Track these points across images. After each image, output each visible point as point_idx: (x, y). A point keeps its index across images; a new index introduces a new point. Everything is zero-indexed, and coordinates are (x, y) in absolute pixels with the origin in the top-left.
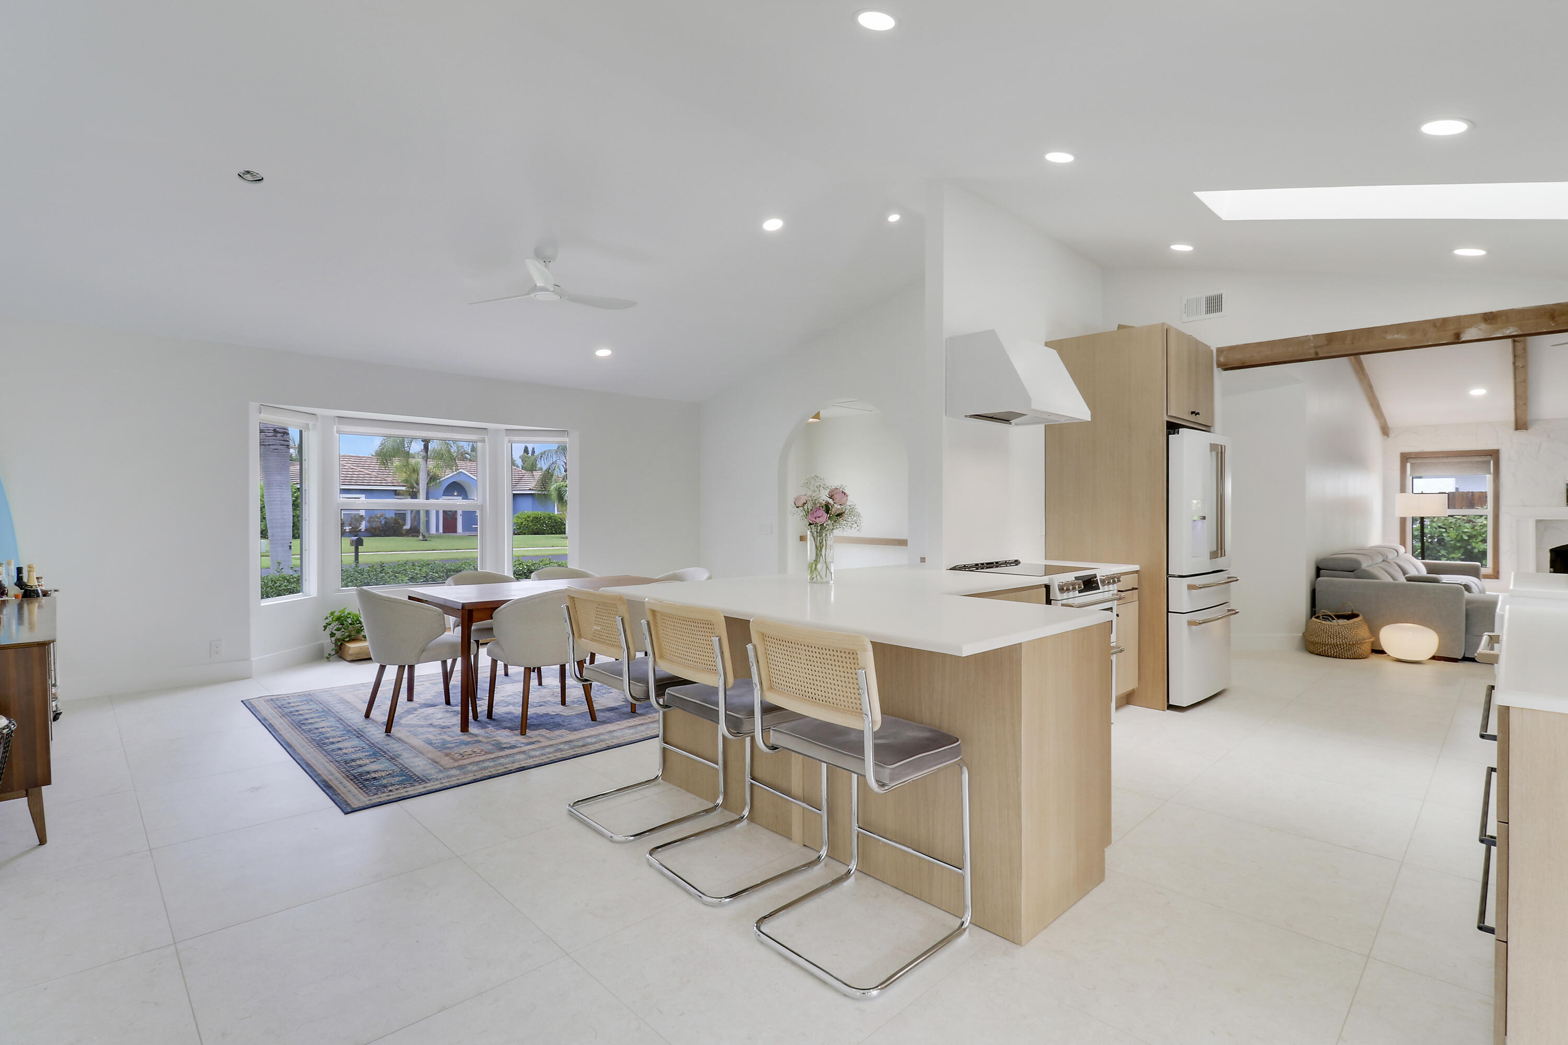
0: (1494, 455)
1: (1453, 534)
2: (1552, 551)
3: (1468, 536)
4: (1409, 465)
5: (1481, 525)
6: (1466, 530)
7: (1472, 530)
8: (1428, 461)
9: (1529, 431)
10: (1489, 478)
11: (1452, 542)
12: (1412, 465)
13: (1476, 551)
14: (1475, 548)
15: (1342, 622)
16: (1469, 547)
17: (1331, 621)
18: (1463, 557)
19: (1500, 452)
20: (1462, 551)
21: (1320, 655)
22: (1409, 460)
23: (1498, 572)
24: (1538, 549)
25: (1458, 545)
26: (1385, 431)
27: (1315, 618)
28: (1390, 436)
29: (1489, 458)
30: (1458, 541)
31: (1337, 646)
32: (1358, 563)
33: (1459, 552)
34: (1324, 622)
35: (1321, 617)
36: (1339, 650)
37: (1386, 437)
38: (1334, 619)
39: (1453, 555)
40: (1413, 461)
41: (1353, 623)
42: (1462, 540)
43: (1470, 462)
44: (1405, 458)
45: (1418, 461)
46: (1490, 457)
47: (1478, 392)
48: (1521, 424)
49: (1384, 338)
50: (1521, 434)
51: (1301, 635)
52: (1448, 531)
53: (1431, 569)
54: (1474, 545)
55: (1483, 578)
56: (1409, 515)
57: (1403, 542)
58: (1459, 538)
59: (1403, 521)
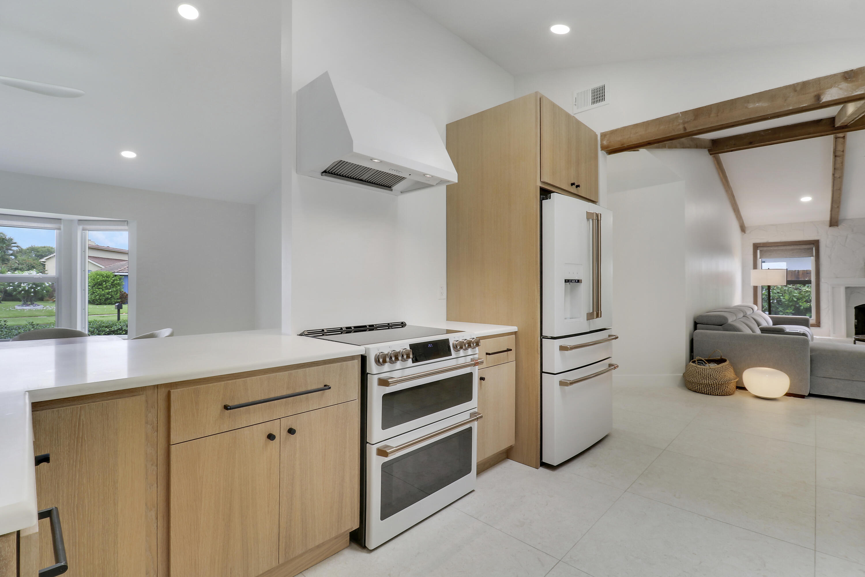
0: (816, 244)
1: (787, 297)
2: (856, 308)
3: (796, 298)
4: (758, 251)
5: (805, 291)
6: (795, 295)
7: (799, 295)
8: (771, 249)
9: (839, 227)
10: (813, 259)
11: (786, 302)
12: (760, 251)
13: (802, 308)
14: (801, 306)
15: (713, 366)
16: (797, 306)
17: (704, 365)
18: (793, 312)
19: (820, 241)
20: (793, 308)
21: (696, 392)
22: (758, 248)
23: (820, 322)
24: (847, 306)
25: (791, 304)
26: (743, 229)
27: (692, 362)
28: (746, 232)
29: (811, 246)
30: (790, 302)
31: (709, 385)
32: (726, 319)
33: (791, 309)
34: (699, 366)
35: (697, 362)
36: (711, 389)
37: (744, 233)
38: (706, 364)
39: (787, 311)
40: (762, 249)
41: (722, 367)
42: (793, 300)
43: (800, 249)
44: (756, 247)
45: (765, 249)
46: (813, 245)
47: (806, 199)
48: (834, 222)
49: (746, 107)
50: (834, 229)
51: (682, 375)
52: (784, 295)
53: (776, 322)
54: (800, 304)
55: (811, 327)
56: (759, 284)
57: (755, 303)
58: (791, 299)
59: (755, 288)
